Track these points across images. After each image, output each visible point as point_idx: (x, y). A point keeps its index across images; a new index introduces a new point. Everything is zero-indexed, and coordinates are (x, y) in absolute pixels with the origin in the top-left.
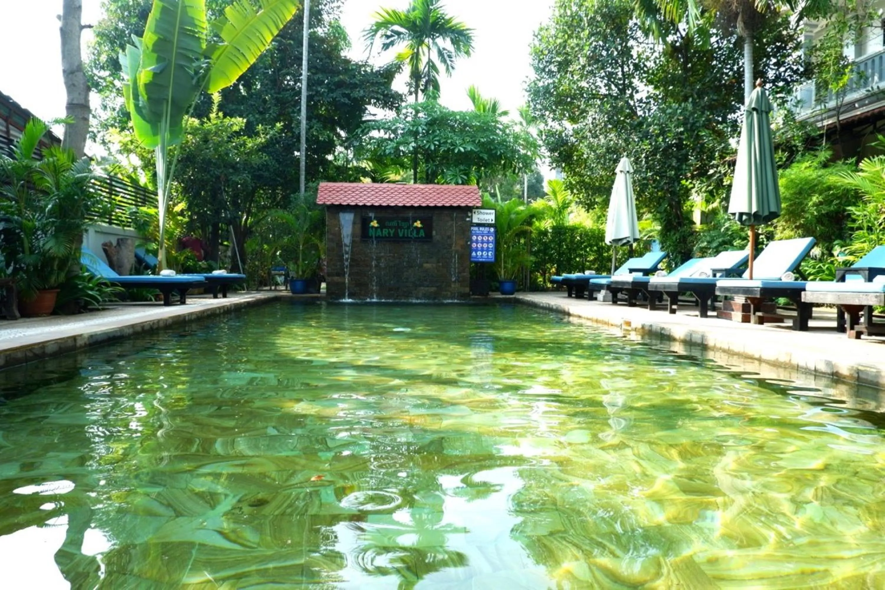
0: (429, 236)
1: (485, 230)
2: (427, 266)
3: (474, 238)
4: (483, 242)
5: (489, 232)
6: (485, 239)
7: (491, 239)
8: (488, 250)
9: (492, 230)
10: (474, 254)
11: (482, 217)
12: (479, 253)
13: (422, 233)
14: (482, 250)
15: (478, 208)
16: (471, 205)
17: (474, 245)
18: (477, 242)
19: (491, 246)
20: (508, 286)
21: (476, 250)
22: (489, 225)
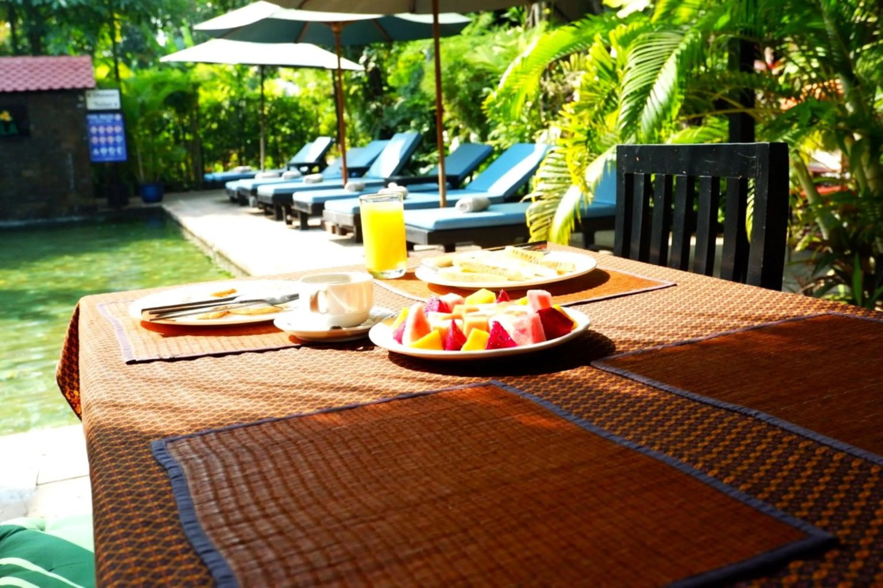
0: (24, 133)
1: (109, 118)
2: (28, 173)
3: (94, 130)
4: (106, 135)
5: (114, 120)
6: (110, 129)
7: (118, 129)
8: (115, 145)
9: (118, 117)
10: (96, 152)
11: (100, 100)
12: (104, 151)
13: (13, 129)
14: (107, 145)
15: (92, 89)
16: (79, 86)
17: (95, 140)
18: (98, 135)
19: (119, 139)
20: (151, 191)
21: (99, 146)
22: (113, 112)
